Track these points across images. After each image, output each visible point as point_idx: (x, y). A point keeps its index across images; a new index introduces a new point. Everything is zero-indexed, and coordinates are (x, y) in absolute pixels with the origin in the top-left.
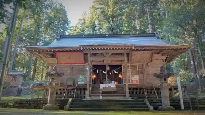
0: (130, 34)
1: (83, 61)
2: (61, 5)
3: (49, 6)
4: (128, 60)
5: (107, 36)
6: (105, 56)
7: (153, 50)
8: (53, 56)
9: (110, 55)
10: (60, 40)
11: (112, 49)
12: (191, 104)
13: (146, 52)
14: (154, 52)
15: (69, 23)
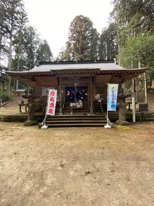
0: (94, 61)
1: (57, 84)
2: (45, 41)
3: (37, 42)
4: (93, 83)
5: (77, 62)
6: (74, 80)
7: (114, 73)
8: (33, 80)
9: (78, 79)
10: (39, 66)
11: (80, 73)
12: (141, 117)
13: (107, 76)
14: (114, 75)
15: (52, 55)
